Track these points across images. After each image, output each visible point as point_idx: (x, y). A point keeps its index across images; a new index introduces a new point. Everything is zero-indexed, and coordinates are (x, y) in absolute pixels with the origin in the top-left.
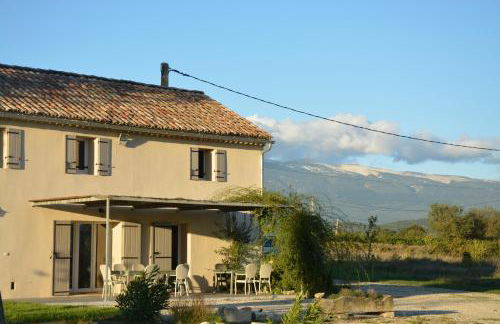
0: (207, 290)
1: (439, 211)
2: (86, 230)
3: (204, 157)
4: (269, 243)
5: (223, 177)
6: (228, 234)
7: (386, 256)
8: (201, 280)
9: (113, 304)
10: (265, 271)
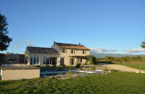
0: (84, 65)
1: (107, 57)
2: (72, 59)
3: (84, 52)
4: (90, 60)
5: (85, 53)
6: (86, 59)
7: (102, 61)
8: (83, 64)
9: (75, 66)
10: (90, 63)
